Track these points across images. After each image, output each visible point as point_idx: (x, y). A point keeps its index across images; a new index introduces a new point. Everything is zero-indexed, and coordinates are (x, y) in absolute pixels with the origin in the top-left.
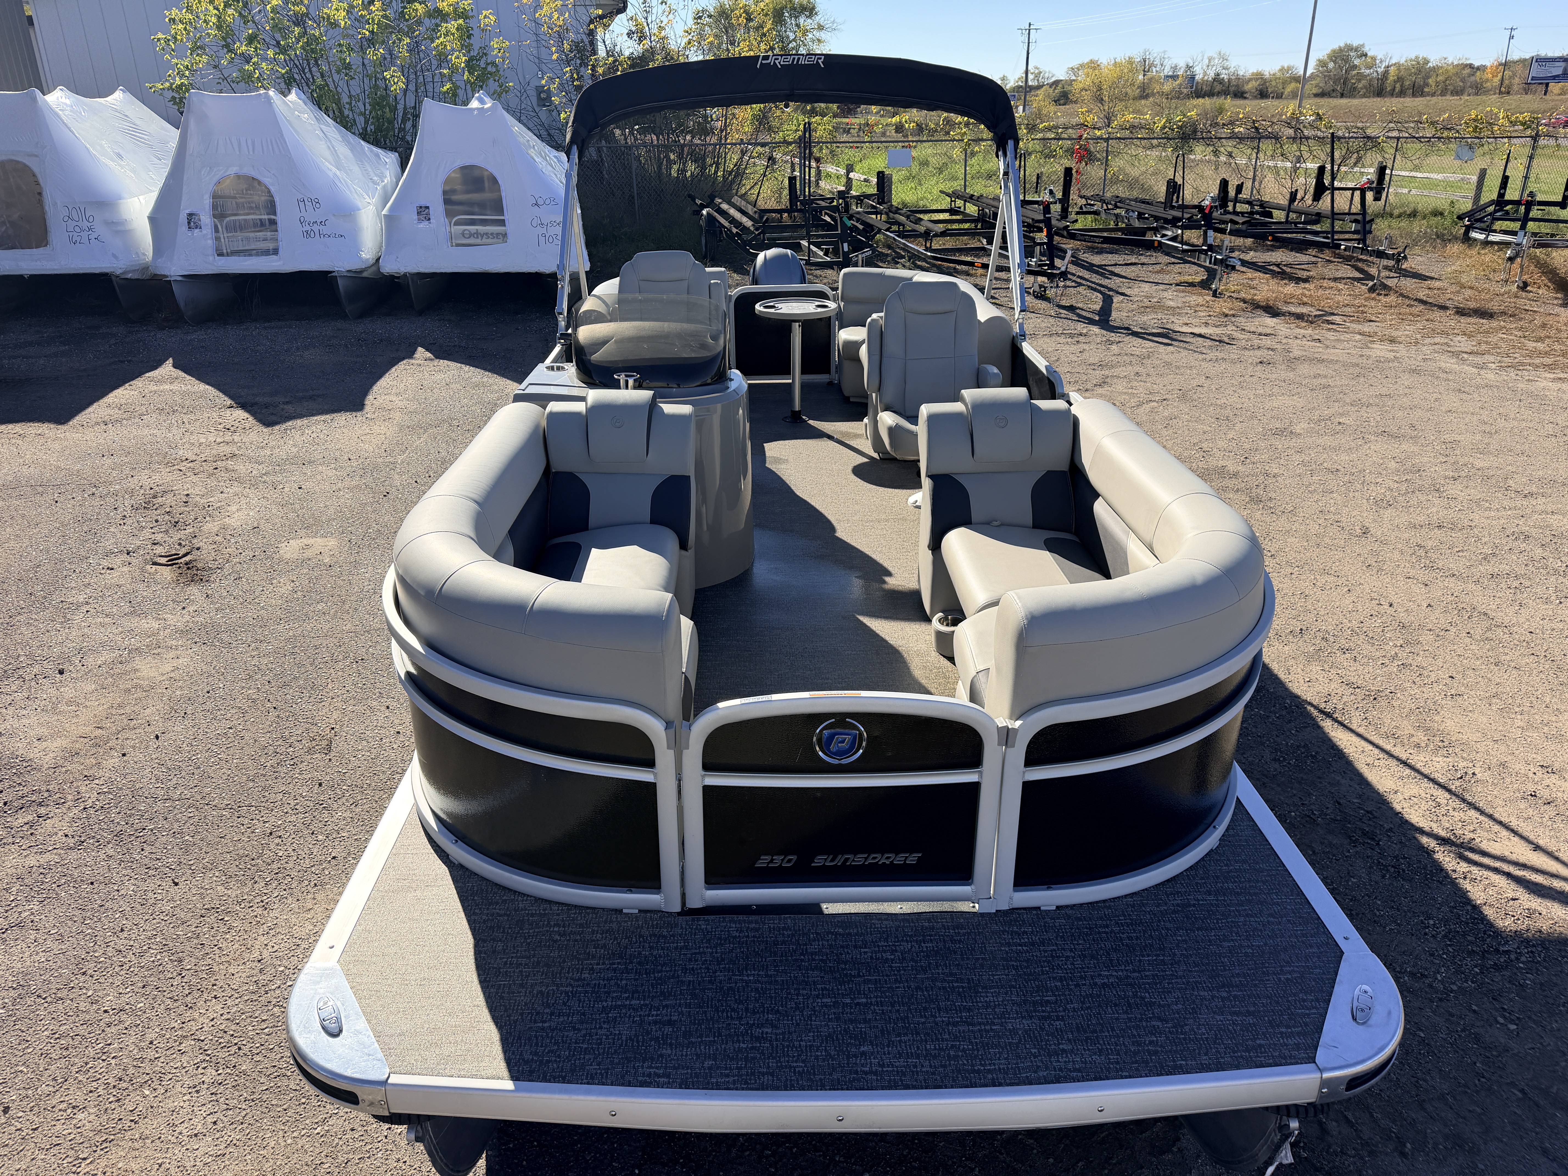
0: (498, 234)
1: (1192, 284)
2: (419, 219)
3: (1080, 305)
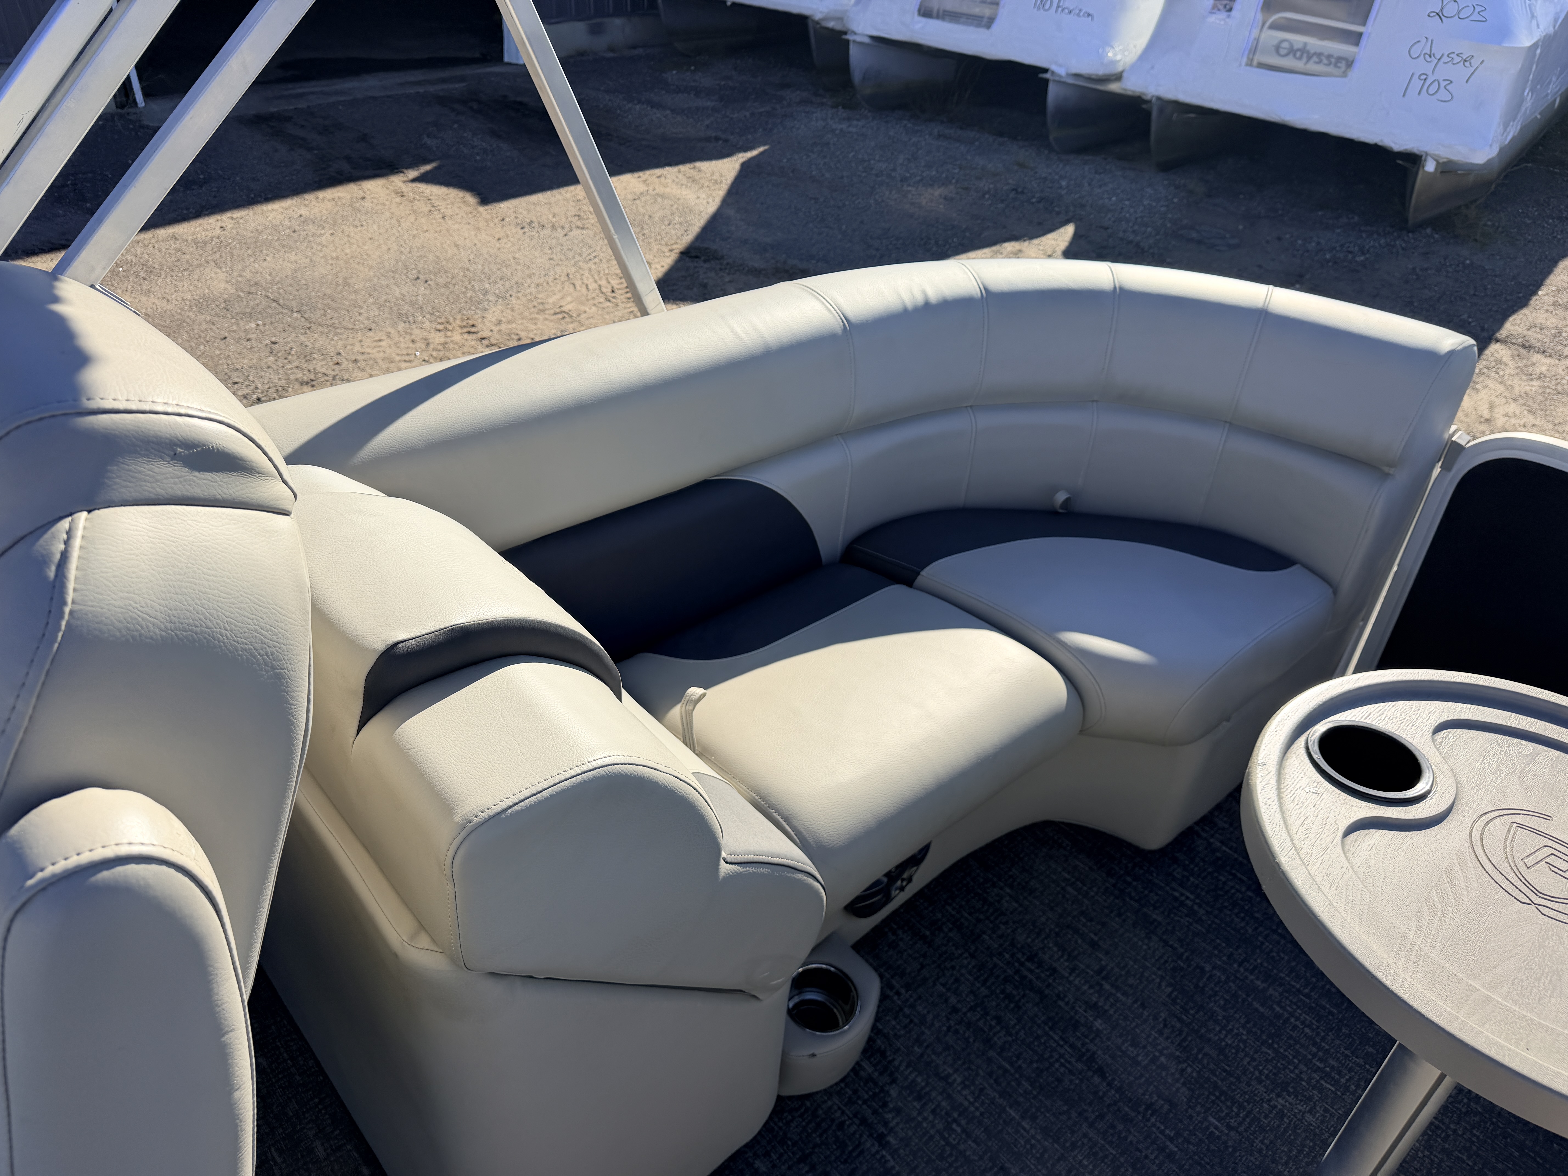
0: (1339, 59)
2: (1215, 7)
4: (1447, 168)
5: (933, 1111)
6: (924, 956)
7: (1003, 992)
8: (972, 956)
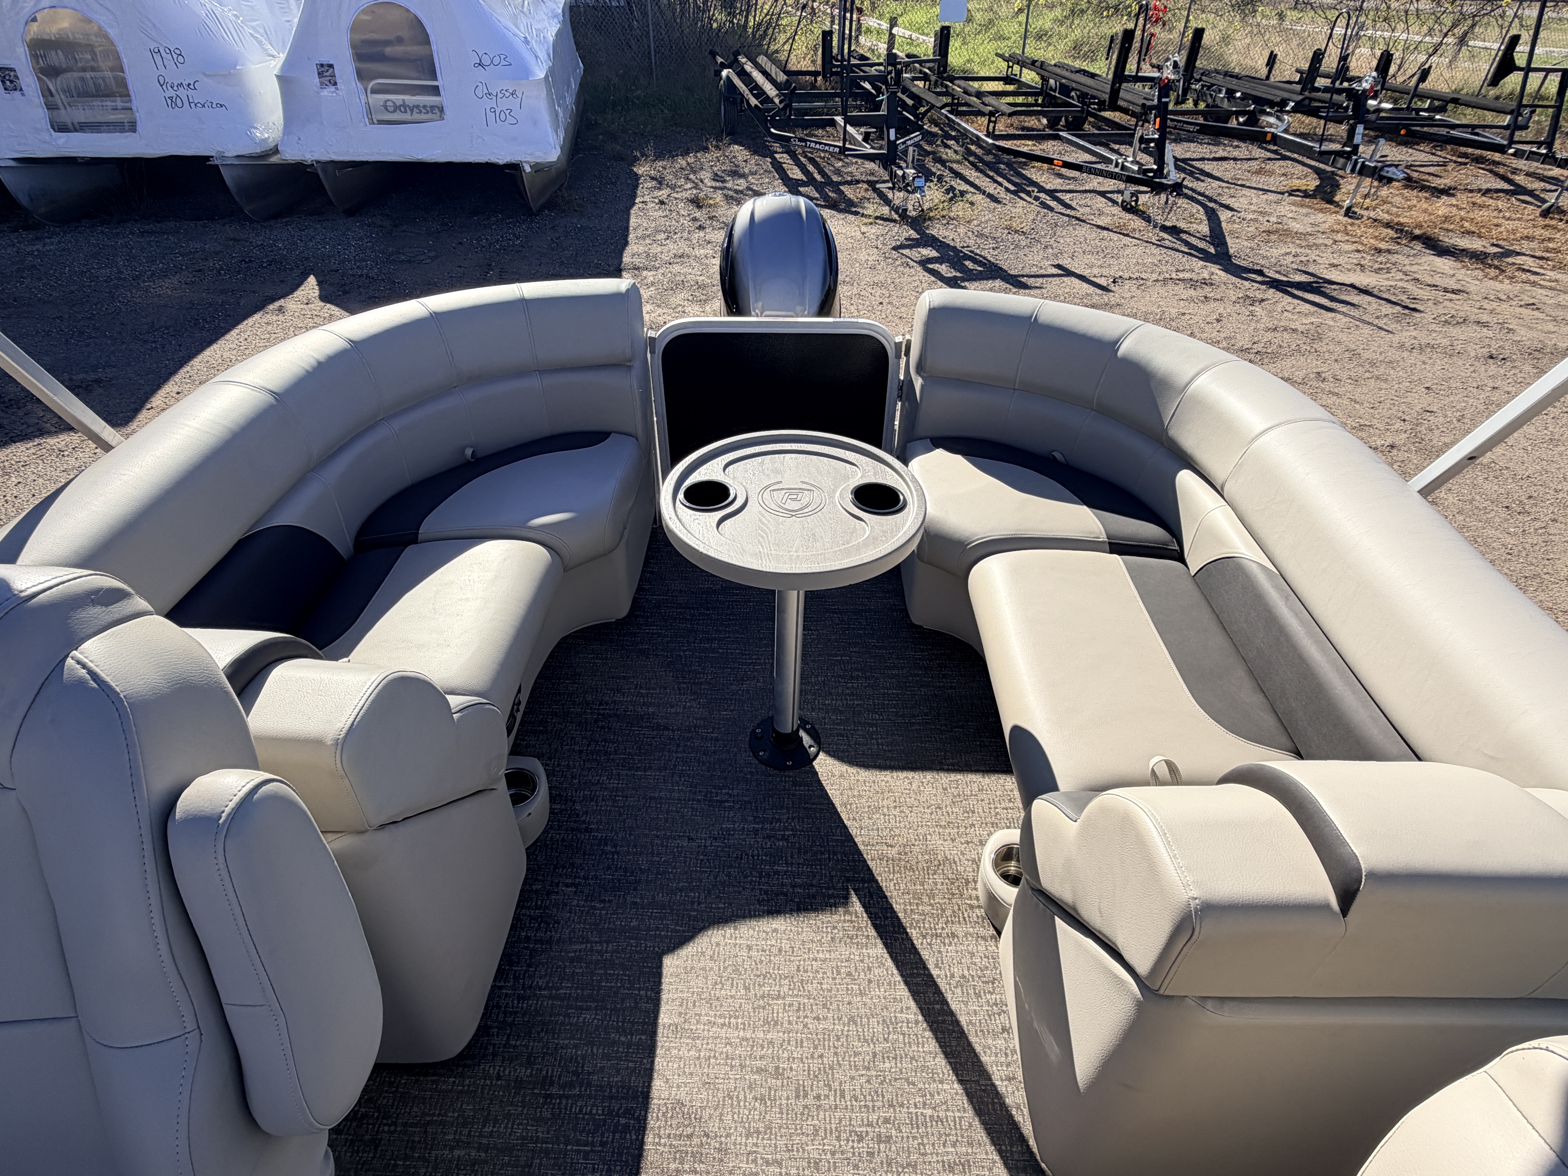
0: (432, 107)
1: (1306, 194)
2: (322, 83)
3: (1182, 225)
4: (538, 168)
5: (603, 800)
6: (548, 739)
7: (598, 727)
8: (572, 722)
